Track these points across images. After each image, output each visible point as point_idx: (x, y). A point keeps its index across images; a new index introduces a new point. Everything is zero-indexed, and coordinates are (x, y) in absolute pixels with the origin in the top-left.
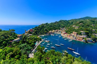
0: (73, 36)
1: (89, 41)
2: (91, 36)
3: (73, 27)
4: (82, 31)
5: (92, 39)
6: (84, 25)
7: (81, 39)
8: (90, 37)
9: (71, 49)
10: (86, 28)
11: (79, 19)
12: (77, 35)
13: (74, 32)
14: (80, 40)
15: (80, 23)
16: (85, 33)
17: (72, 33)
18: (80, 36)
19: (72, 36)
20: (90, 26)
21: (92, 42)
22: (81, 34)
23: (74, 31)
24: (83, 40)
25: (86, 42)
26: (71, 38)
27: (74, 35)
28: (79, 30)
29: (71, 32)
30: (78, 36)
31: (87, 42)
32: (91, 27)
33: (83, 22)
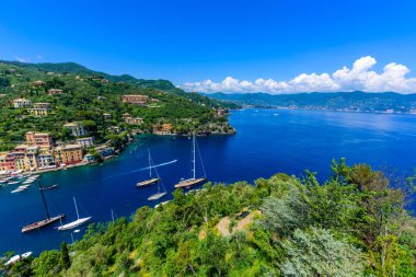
0: (37, 155)
1: (105, 154)
2: (105, 134)
3: (16, 105)
4: (70, 121)
5: (112, 145)
6: (71, 96)
7: (76, 158)
8: (104, 141)
9: (41, 223)
10: (81, 109)
11: (41, 65)
12: (56, 146)
13: (30, 135)
14: (73, 162)
15: (51, 85)
16: (85, 128)
17: (22, 139)
18: (68, 146)
19: (26, 159)
20: (94, 101)
21: (113, 153)
22: (68, 137)
23: (29, 127)
24: (86, 159)
25: (98, 158)
26: (27, 166)
27: (35, 147)
28: (55, 121)
29: (13, 139)
30: (58, 148)
31: (101, 161)
32: (96, 104)
33: (63, 84)
